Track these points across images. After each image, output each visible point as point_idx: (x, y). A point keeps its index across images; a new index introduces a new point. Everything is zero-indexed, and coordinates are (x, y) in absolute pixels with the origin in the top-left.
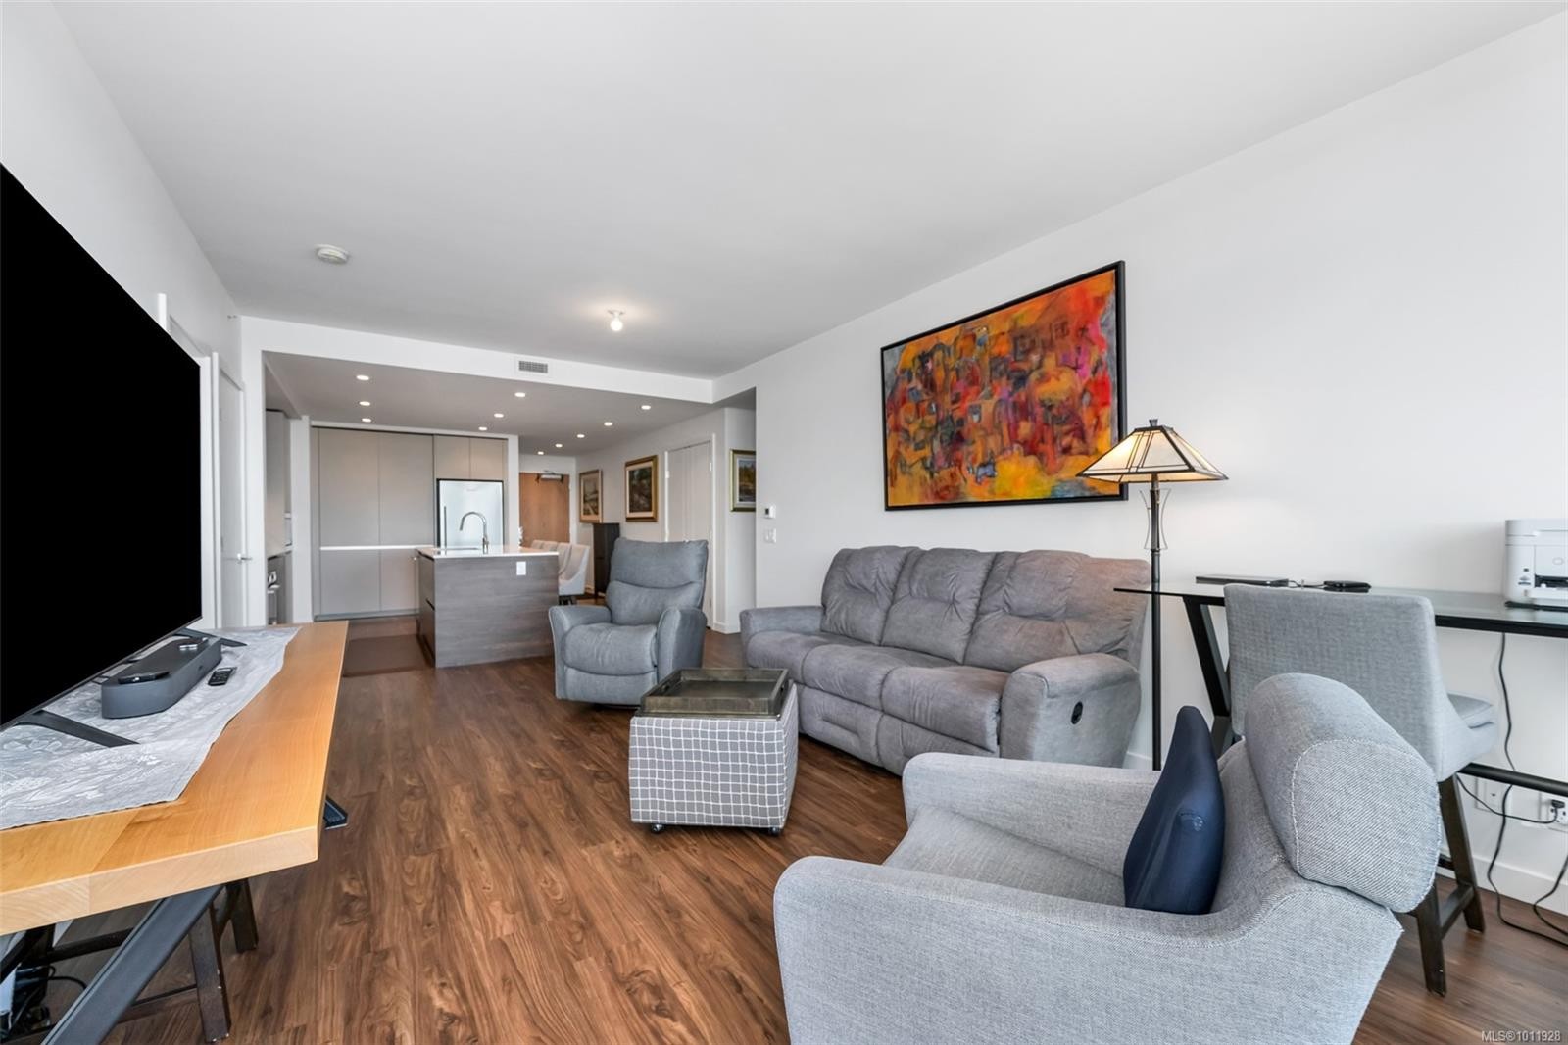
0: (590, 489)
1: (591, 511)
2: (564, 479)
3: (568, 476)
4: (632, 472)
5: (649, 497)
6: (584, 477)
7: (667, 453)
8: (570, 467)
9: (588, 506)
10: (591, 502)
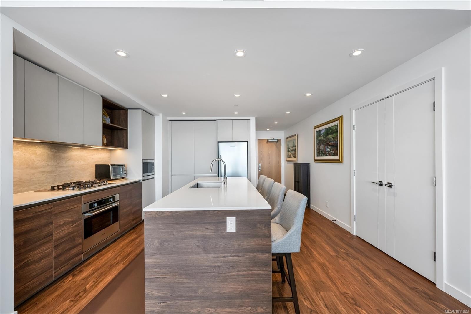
0: (291, 145)
1: (292, 156)
2: (279, 141)
3: (280, 140)
4: (319, 132)
5: (335, 146)
6: (288, 140)
7: (354, 111)
8: (281, 135)
9: (290, 153)
10: (292, 151)
